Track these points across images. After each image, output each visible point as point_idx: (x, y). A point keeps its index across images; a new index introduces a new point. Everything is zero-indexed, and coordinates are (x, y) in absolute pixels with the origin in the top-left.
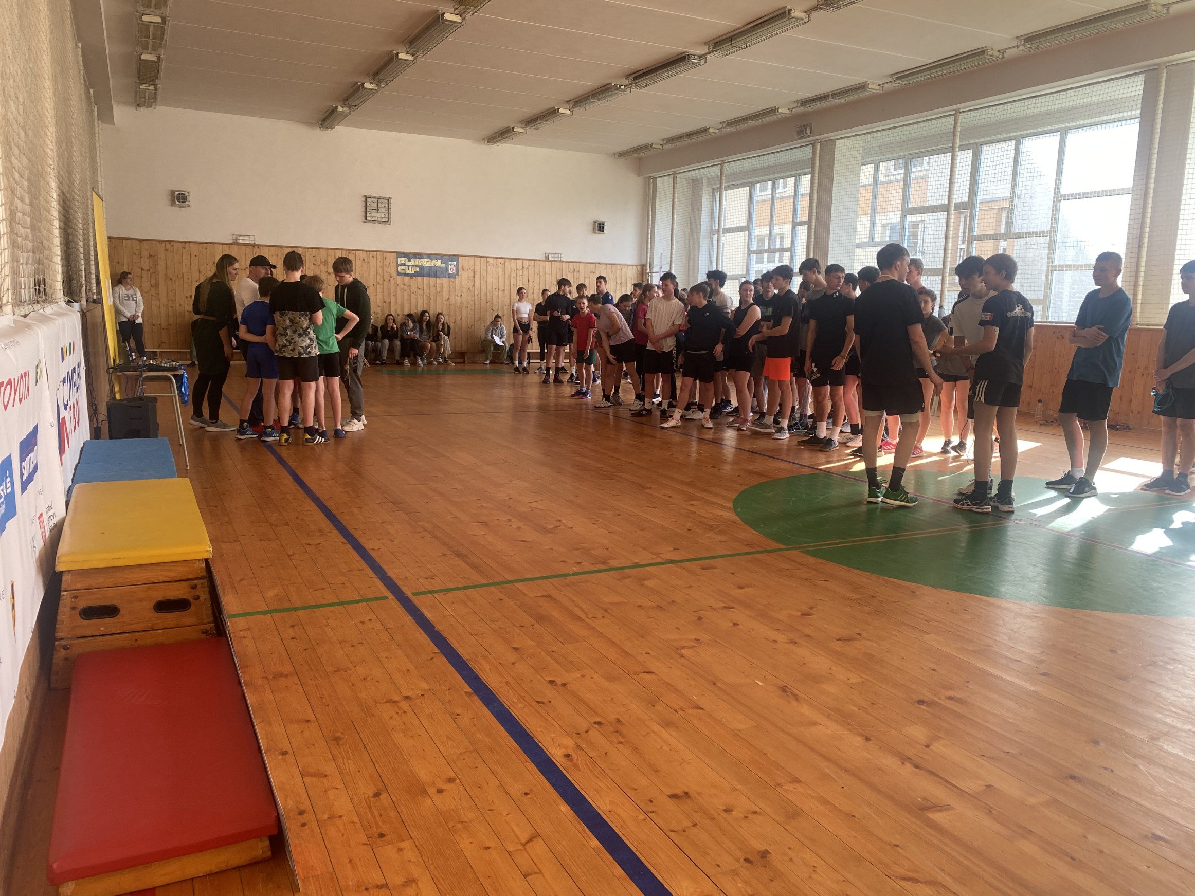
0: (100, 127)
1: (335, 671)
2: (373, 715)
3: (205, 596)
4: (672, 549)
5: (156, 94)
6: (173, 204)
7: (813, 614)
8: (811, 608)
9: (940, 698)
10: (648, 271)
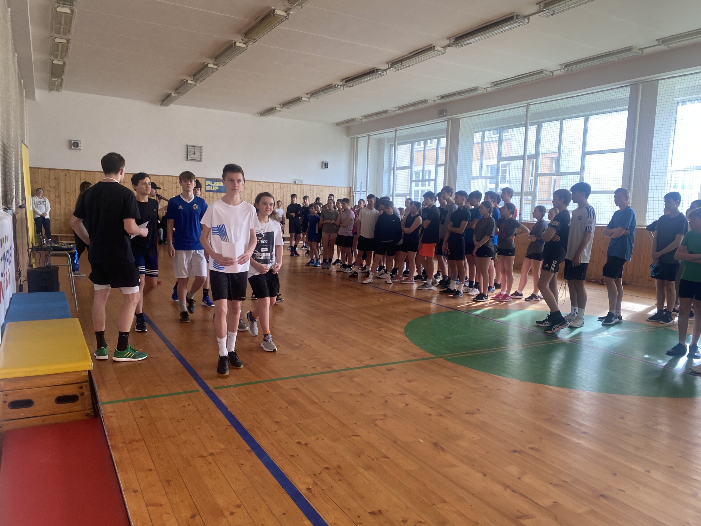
0: (27, 102)
1: (167, 438)
2: (191, 466)
3: (87, 393)
4: (369, 358)
5: (61, 84)
6: (70, 148)
7: (452, 398)
8: (450, 394)
9: (526, 449)
10: (354, 191)
